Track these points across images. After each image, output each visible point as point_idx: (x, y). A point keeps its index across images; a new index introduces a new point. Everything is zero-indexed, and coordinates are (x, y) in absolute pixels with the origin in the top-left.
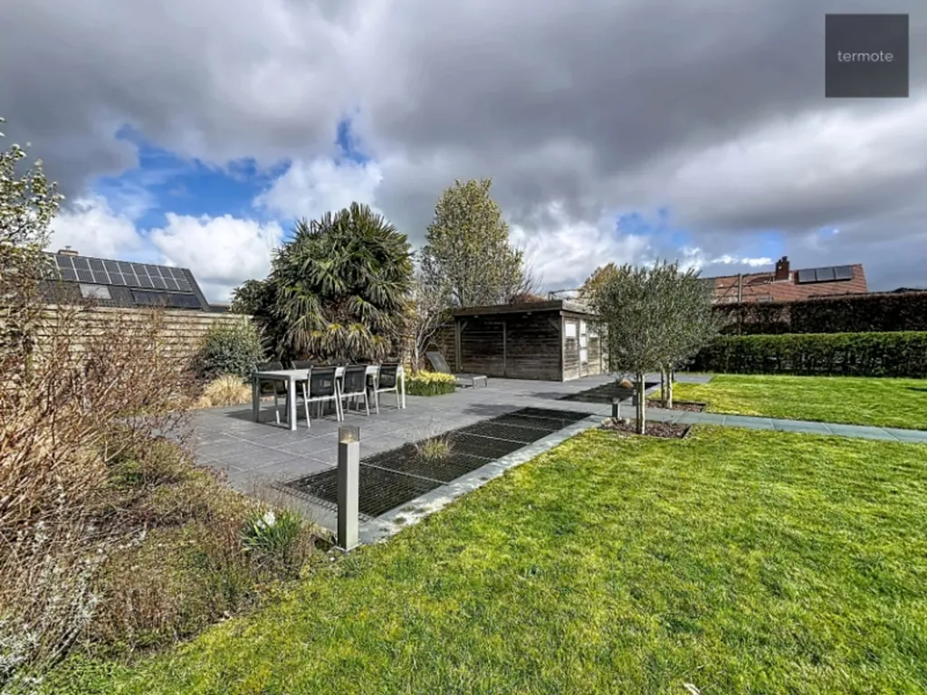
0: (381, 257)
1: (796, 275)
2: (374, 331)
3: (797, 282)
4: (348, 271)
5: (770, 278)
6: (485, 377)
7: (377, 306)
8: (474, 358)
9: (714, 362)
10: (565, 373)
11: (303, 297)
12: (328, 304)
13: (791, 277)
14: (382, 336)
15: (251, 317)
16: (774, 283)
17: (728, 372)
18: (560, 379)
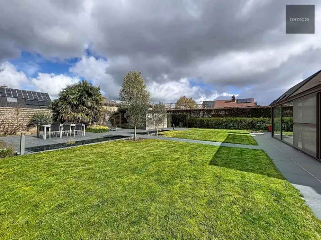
0: (90, 95)
1: (237, 101)
2: (87, 115)
3: (237, 103)
4: (79, 99)
5: (230, 102)
6: (120, 128)
7: (89, 108)
8: (125, 123)
9: (195, 125)
10: (147, 127)
11: (65, 105)
12: (75, 107)
13: (236, 101)
14: (89, 116)
15: (52, 110)
16: (231, 102)
17: (198, 128)
18: (145, 129)
